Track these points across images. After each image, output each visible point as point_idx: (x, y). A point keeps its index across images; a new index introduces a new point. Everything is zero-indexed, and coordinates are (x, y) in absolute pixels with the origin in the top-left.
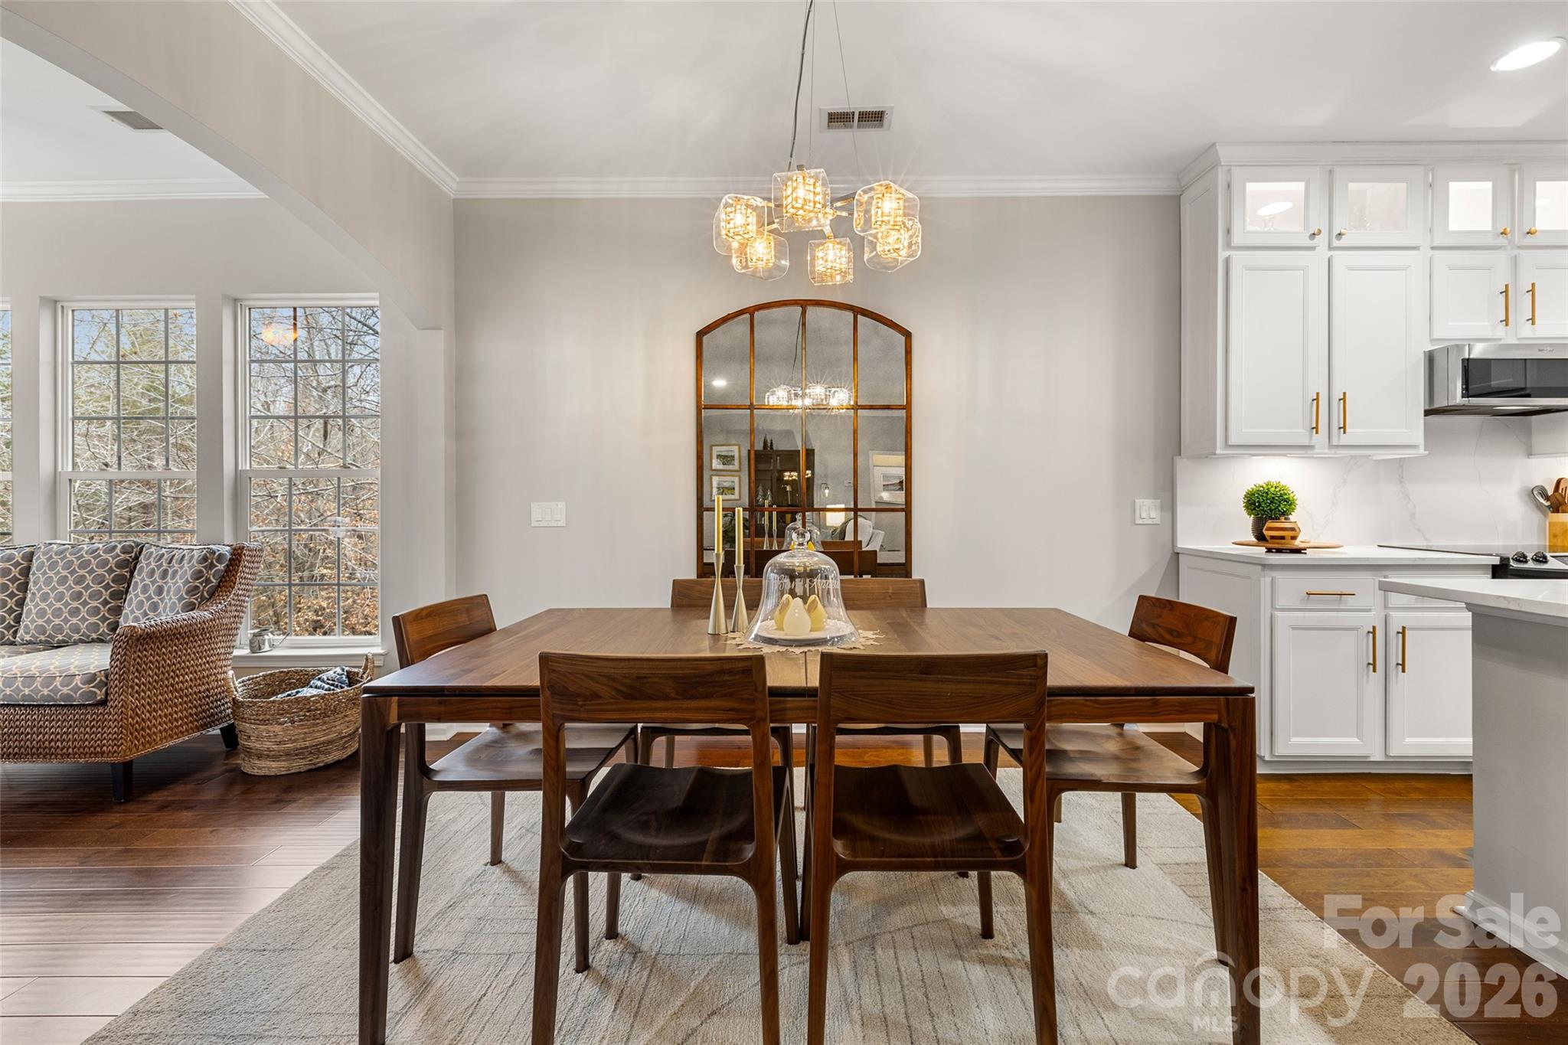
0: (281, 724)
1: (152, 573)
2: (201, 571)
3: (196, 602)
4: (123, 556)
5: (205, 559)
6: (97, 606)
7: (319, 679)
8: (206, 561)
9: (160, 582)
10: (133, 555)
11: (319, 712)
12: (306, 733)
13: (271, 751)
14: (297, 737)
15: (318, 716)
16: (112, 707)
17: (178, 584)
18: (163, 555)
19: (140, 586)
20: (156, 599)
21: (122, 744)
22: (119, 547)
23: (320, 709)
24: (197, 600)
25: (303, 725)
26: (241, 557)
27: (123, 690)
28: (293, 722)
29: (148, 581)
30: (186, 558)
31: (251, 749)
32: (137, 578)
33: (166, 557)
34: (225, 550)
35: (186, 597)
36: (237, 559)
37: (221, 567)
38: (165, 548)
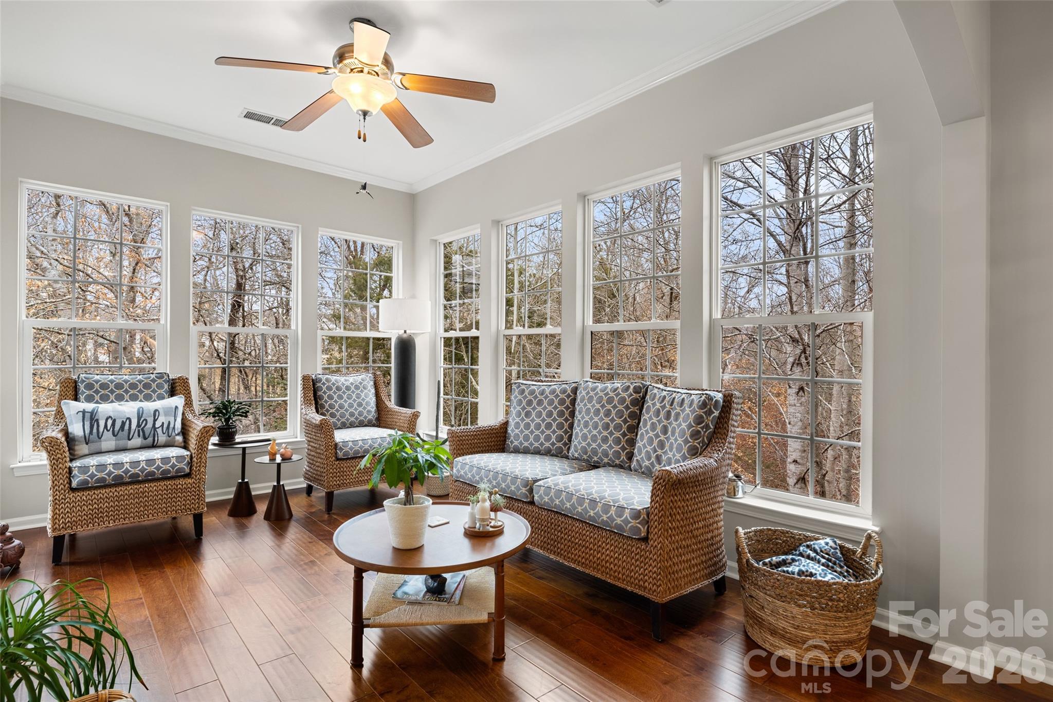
0: (799, 606)
1: (658, 413)
2: (701, 417)
3: (698, 446)
4: (635, 395)
5: (704, 405)
6: (619, 437)
7: (808, 546)
8: (706, 407)
9: (665, 422)
10: (641, 394)
11: (842, 604)
12: (827, 625)
13: (787, 632)
14: (817, 627)
15: (840, 609)
16: (652, 546)
17: (682, 425)
18: (665, 397)
19: (649, 424)
20: (662, 437)
21: (660, 585)
22: (632, 387)
23: (843, 601)
24: (699, 445)
25: (823, 615)
26: (731, 404)
27: (661, 532)
28: (813, 608)
29: (655, 420)
30: (686, 402)
31: (764, 620)
32: (645, 416)
33: (667, 399)
34: (719, 397)
35: (690, 440)
36: (728, 406)
37: (716, 413)
38: (665, 391)
